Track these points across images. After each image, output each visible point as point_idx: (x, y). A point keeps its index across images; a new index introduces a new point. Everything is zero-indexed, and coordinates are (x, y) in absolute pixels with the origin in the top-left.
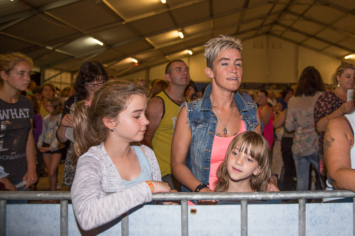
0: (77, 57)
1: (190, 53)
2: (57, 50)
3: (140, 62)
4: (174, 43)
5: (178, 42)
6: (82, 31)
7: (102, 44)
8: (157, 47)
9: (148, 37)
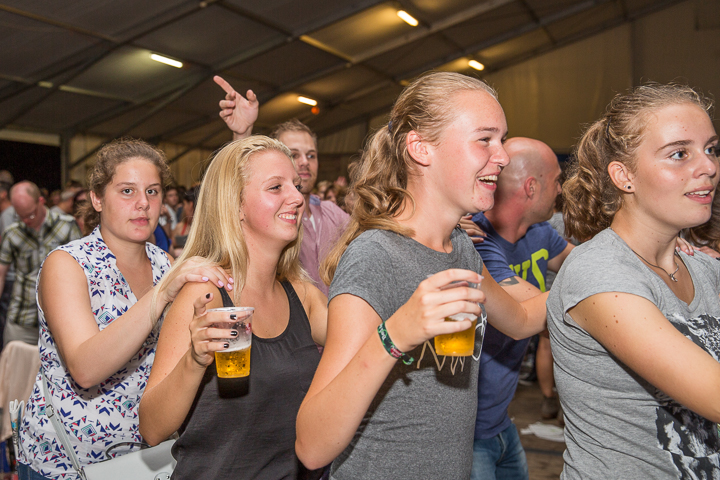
0: (137, 102)
1: (478, 66)
2: (64, 88)
3: (326, 103)
4: (401, 41)
5: (413, 37)
6: (108, 37)
7: (178, 64)
8: (354, 59)
9: (308, 34)
